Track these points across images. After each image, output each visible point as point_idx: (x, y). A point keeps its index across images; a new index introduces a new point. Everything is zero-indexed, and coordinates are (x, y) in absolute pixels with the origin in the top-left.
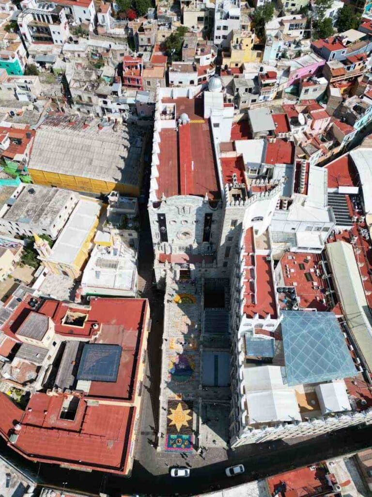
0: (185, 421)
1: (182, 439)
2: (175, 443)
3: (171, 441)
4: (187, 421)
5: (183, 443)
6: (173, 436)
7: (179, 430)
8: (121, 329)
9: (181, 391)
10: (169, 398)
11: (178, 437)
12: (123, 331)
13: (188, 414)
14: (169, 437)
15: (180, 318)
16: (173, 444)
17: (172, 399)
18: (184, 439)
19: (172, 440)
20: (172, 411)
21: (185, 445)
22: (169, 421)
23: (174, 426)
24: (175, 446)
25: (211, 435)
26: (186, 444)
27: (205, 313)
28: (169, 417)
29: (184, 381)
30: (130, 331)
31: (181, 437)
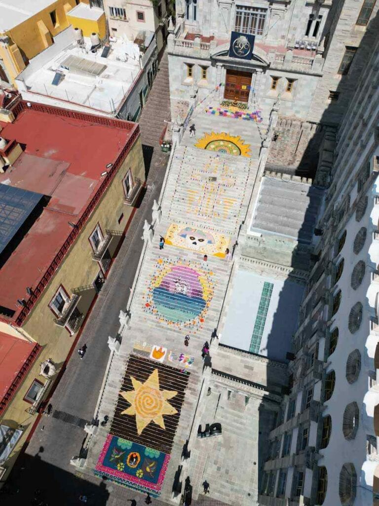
0: (160, 414)
1: (143, 456)
2: (122, 459)
3: (114, 452)
4: (164, 416)
5: (141, 466)
6: (124, 443)
7: (140, 432)
8: (61, 169)
9: (166, 343)
10: (135, 350)
11: (134, 448)
12: (63, 173)
13: (169, 401)
14: (114, 441)
15: (202, 184)
16: (117, 461)
17: (139, 356)
18: (148, 457)
19: (119, 449)
20: (135, 383)
21: (145, 472)
22: (123, 404)
23: (133, 418)
24: (120, 467)
25: (215, 467)
26: (148, 469)
27: (265, 184)
28: (126, 395)
29: (179, 321)
30: (78, 177)
31: (141, 451)
